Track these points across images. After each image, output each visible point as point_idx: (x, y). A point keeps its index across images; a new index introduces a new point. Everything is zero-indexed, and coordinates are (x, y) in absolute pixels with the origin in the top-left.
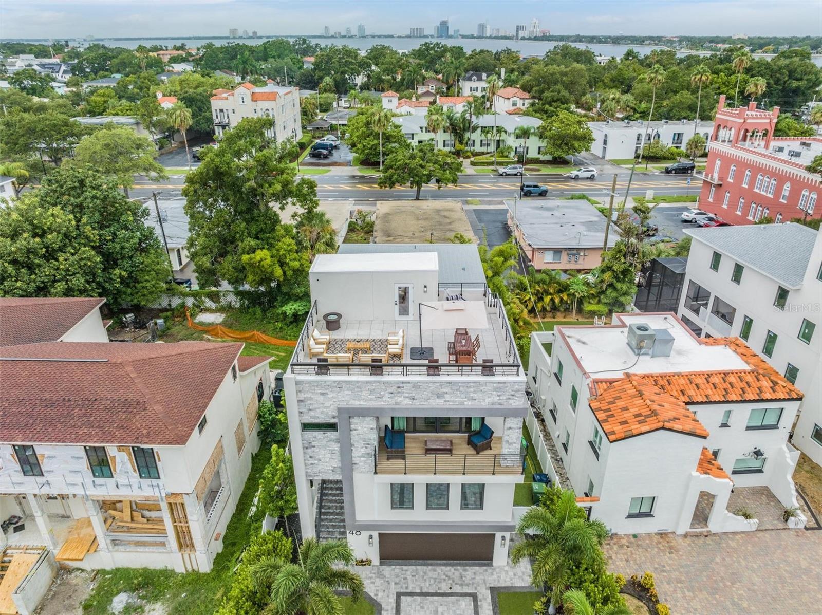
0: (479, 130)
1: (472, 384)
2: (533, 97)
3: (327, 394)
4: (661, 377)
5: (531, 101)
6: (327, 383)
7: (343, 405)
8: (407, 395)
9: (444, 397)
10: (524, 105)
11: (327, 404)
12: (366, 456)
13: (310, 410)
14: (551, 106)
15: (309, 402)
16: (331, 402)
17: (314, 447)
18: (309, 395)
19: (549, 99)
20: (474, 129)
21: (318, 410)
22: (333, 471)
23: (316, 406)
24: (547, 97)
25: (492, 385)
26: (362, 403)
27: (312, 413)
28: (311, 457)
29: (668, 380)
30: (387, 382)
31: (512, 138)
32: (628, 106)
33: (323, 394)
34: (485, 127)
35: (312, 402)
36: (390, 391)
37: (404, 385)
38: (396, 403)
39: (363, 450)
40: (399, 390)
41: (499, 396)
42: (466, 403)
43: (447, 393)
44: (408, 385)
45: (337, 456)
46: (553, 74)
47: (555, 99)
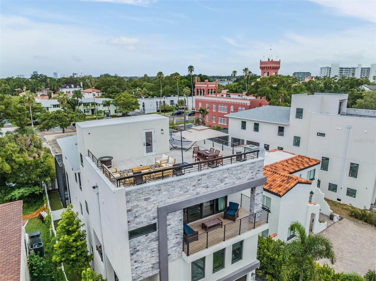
0: (83, 104)
1: (239, 168)
2: (102, 92)
3: (149, 198)
4: (271, 165)
5: (102, 93)
6: (150, 188)
7: (162, 205)
8: (204, 185)
9: (224, 181)
10: (98, 95)
11: (149, 208)
12: (176, 245)
13: (136, 217)
14: (112, 94)
15: (135, 210)
16: (152, 206)
17: (138, 251)
18: (135, 203)
19: (111, 91)
20: (80, 104)
21: (142, 216)
22: (152, 268)
23: (140, 212)
24: (110, 91)
25: (249, 165)
26: (175, 199)
27: (137, 220)
28: (135, 262)
29: (274, 166)
30: (191, 178)
31: (102, 106)
32: (146, 93)
33: (146, 200)
34: (86, 103)
35: (138, 209)
36: (193, 184)
37: (202, 177)
38: (197, 194)
39: (174, 241)
40: (199, 182)
41: (252, 173)
42: (236, 183)
43: (226, 178)
44: (205, 176)
45: (156, 254)
46: (110, 81)
47: (114, 91)
